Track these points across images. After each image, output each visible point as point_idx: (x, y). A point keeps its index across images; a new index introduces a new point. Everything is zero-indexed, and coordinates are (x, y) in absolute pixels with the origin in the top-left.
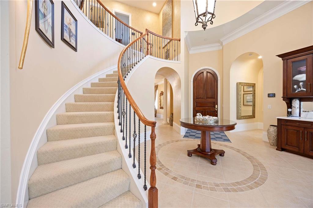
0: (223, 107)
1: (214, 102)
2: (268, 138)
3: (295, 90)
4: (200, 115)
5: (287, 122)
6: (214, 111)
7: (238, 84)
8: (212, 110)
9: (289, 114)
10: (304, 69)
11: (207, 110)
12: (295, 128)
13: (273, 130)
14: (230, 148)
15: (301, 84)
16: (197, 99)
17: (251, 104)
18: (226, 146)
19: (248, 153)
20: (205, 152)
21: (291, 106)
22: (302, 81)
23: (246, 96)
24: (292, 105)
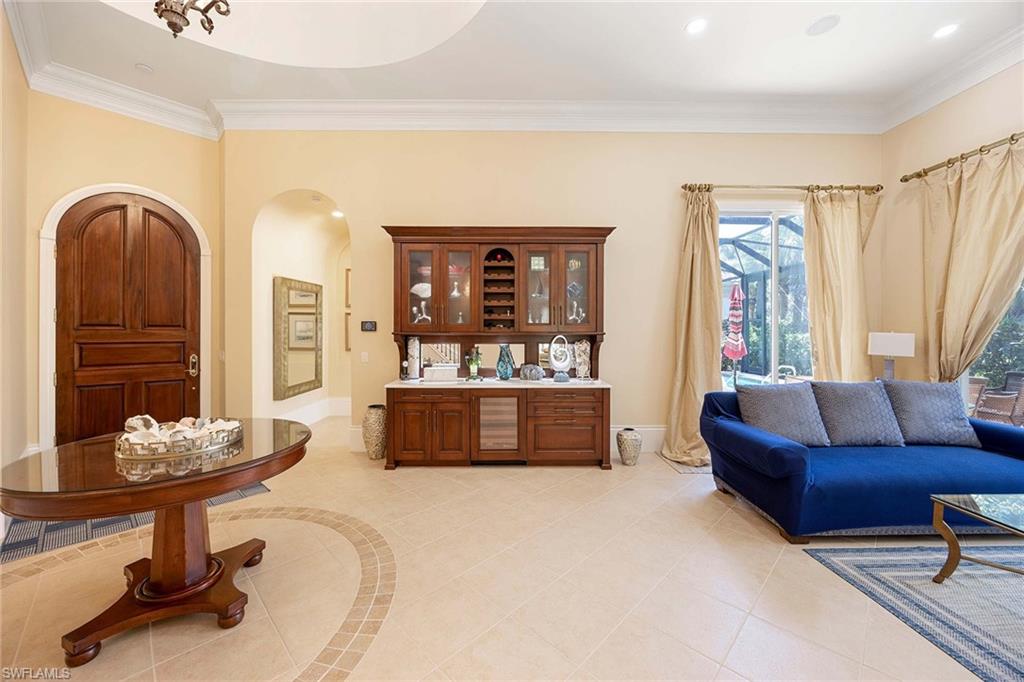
0: (222, 364)
1: (183, 342)
2: (366, 442)
3: (413, 317)
4: (147, 425)
5: (404, 395)
6: (184, 380)
7: (278, 282)
8: (173, 376)
9: (404, 373)
10: (427, 271)
11: (145, 379)
12: (417, 407)
13: (376, 417)
14: (271, 516)
15: (423, 303)
16: (86, 331)
17: (310, 344)
18: (254, 513)
19: (330, 510)
20: (183, 588)
21: (407, 353)
22: (424, 299)
23: (296, 321)
24: (409, 351)
